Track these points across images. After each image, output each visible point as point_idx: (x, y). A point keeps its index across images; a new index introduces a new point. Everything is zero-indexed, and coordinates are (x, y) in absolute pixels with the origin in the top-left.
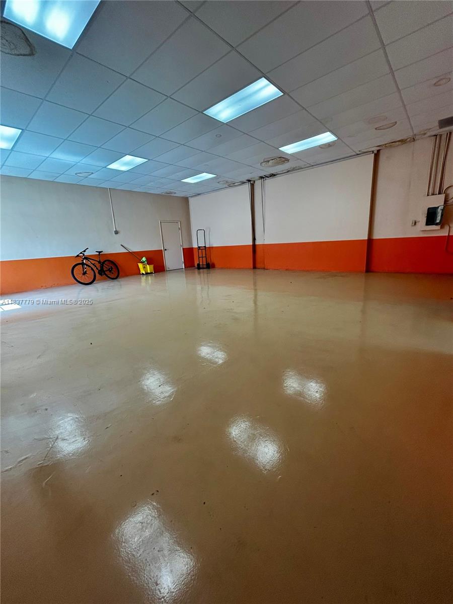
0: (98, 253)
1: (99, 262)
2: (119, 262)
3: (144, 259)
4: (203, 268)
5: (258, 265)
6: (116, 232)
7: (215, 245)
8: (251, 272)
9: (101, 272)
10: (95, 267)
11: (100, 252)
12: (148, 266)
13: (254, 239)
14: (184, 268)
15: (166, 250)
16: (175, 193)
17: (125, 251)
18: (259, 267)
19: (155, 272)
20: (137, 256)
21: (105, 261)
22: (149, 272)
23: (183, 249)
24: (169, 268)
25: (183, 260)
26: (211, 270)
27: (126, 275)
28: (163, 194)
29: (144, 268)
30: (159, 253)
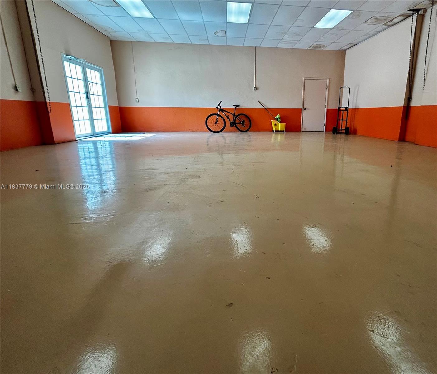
0: (235, 107)
1: (234, 115)
2: (254, 116)
3: (278, 116)
4: (341, 133)
5: (409, 137)
6: (256, 89)
7: (361, 107)
8: (395, 145)
9: (233, 124)
10: (228, 118)
11: (237, 106)
12: (279, 124)
13: (409, 98)
14: (324, 131)
15: (305, 109)
16: (324, 46)
17: (261, 107)
18: (407, 141)
19: (286, 131)
20: (272, 113)
21: (240, 115)
22: (280, 130)
23: (327, 110)
24: (305, 129)
25: (325, 123)
26: (350, 137)
27: (259, 130)
28: (311, 48)
29: (276, 125)
30: (297, 113)
